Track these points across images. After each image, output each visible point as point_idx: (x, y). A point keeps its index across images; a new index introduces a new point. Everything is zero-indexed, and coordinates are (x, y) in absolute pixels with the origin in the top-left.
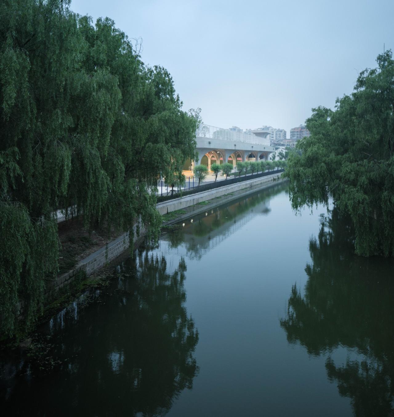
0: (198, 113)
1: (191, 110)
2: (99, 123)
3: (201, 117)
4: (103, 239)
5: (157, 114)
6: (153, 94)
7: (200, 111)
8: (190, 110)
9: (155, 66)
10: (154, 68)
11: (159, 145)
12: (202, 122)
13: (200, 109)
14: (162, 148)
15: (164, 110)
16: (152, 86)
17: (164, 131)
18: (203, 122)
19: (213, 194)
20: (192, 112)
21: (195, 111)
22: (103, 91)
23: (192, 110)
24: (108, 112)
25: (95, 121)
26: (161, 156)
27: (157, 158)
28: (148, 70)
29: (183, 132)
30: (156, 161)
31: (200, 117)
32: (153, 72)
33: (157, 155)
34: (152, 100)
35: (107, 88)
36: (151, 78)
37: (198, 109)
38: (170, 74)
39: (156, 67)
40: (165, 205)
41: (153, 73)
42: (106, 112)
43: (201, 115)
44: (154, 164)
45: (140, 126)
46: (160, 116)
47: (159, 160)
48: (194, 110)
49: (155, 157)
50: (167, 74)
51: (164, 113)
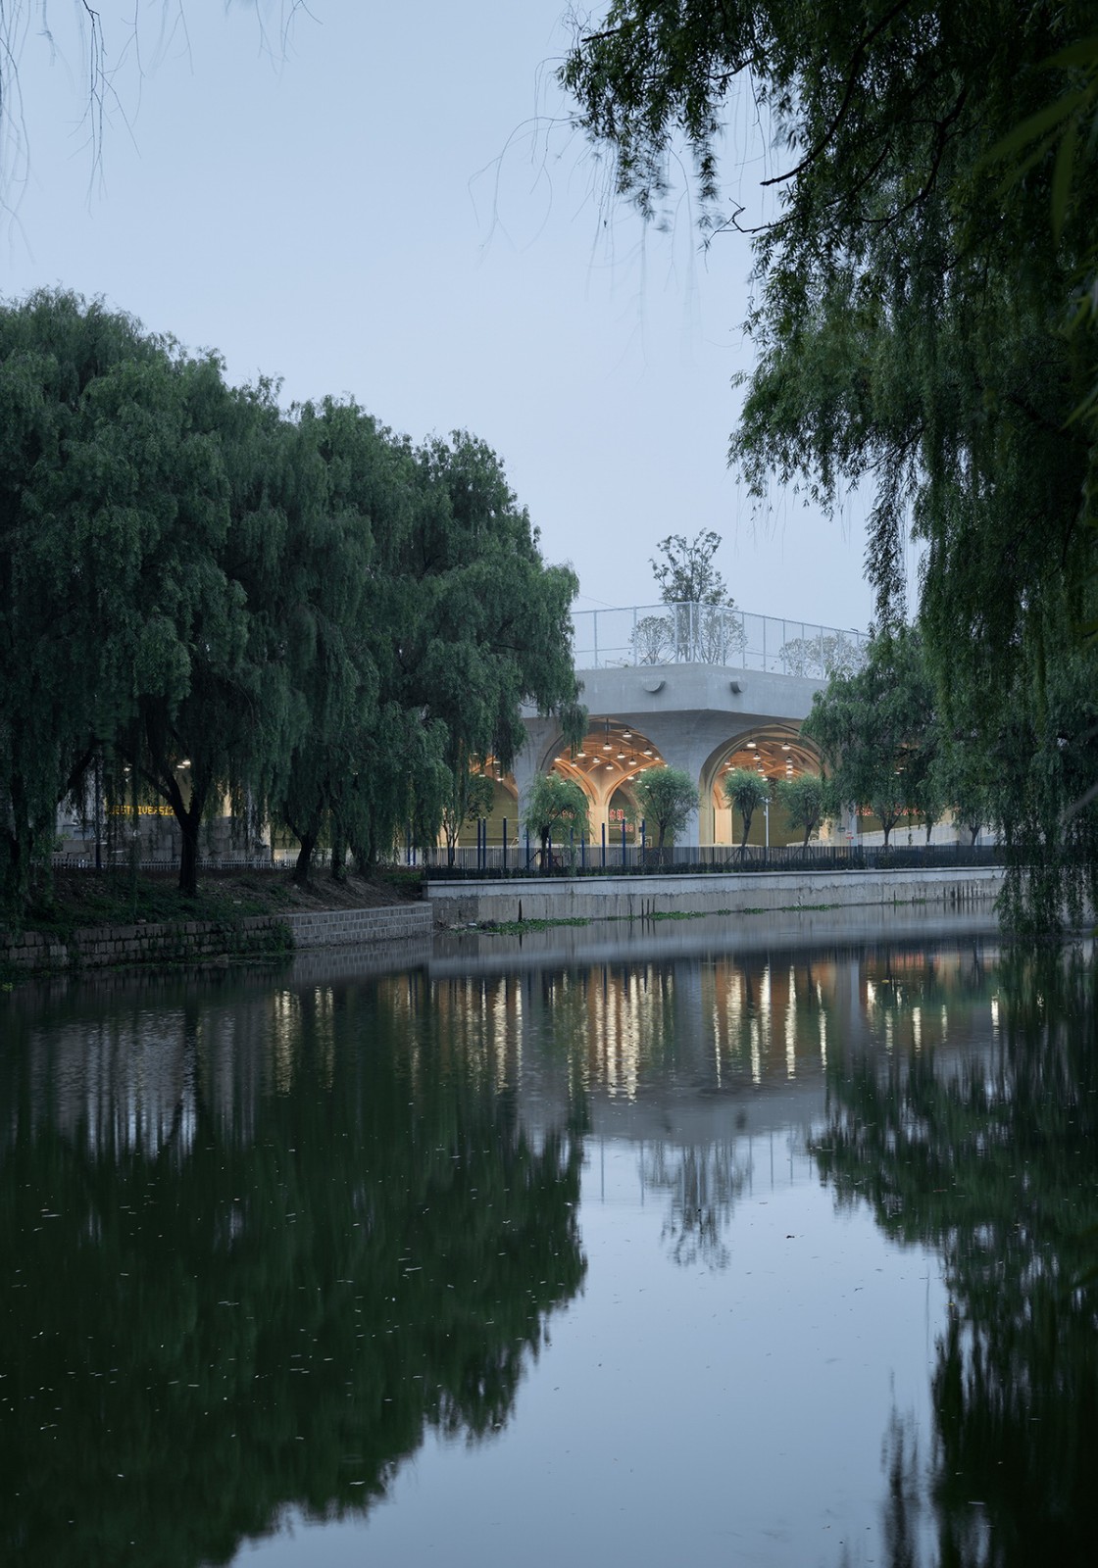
0: (702, 557)
1: (668, 541)
2: (347, 582)
3: (718, 574)
4: (319, 901)
5: (455, 569)
6: (446, 514)
7: (715, 547)
8: (663, 545)
9: (454, 432)
10: (452, 436)
11: (459, 646)
12: (725, 598)
13: (713, 535)
14: (467, 652)
15: (476, 555)
16: (444, 492)
17: (475, 614)
18: (732, 600)
19: (723, 892)
20: (673, 551)
21: (689, 545)
22: (351, 539)
23: (673, 541)
24: (358, 568)
25: (343, 580)
26: (463, 673)
27: (454, 676)
28: (433, 446)
29: (523, 614)
30: (451, 684)
31: (714, 578)
32: (448, 450)
33: (452, 668)
34: (444, 531)
35: (355, 535)
36: (443, 467)
37: (704, 537)
38: (495, 454)
39: (458, 434)
40: (510, 890)
41: (446, 454)
42: (355, 568)
43: (716, 563)
44: (446, 692)
45: (408, 593)
46: (464, 573)
47: (459, 682)
48: (682, 543)
49: (448, 674)
50: (488, 452)
51: (474, 567)
